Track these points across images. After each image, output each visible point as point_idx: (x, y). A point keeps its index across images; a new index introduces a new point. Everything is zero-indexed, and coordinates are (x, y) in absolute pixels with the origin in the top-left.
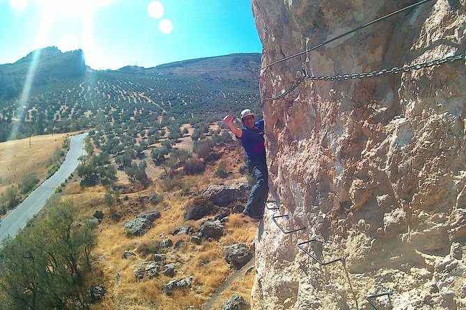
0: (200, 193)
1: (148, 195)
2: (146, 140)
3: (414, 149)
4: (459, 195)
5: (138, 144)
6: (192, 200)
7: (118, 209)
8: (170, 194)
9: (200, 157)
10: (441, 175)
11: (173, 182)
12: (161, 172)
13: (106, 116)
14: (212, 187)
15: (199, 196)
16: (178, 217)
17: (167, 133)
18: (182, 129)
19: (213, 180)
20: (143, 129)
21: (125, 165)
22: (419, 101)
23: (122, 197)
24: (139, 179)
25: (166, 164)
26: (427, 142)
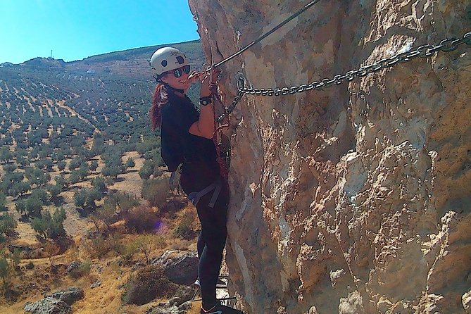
0: (149, 262)
1: (66, 262)
2: (67, 176)
3: (368, 200)
4: (430, 273)
5: (53, 182)
6: (135, 273)
7: (16, 282)
8: (101, 262)
9: (152, 205)
10: (403, 241)
11: (107, 243)
12: (88, 228)
13: (4, 136)
14: (169, 252)
15: (148, 267)
16: (112, 299)
17: (101, 166)
18: (125, 159)
19: (172, 241)
20: (61, 159)
21: (32, 214)
22: (370, 125)
23: (23, 264)
24: (54, 236)
25: (96, 214)
26: (382, 189)
